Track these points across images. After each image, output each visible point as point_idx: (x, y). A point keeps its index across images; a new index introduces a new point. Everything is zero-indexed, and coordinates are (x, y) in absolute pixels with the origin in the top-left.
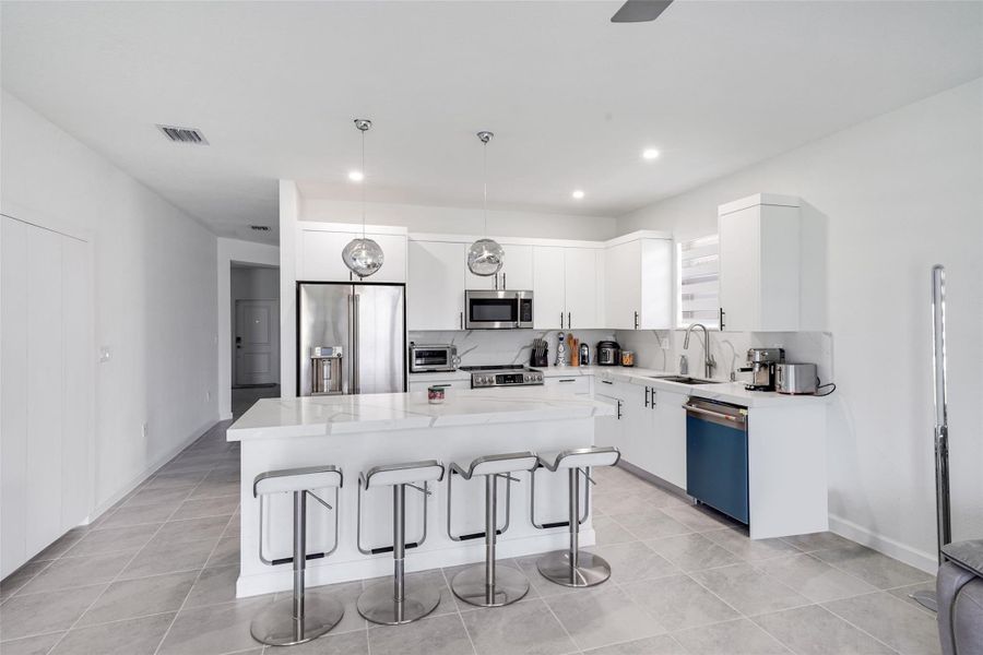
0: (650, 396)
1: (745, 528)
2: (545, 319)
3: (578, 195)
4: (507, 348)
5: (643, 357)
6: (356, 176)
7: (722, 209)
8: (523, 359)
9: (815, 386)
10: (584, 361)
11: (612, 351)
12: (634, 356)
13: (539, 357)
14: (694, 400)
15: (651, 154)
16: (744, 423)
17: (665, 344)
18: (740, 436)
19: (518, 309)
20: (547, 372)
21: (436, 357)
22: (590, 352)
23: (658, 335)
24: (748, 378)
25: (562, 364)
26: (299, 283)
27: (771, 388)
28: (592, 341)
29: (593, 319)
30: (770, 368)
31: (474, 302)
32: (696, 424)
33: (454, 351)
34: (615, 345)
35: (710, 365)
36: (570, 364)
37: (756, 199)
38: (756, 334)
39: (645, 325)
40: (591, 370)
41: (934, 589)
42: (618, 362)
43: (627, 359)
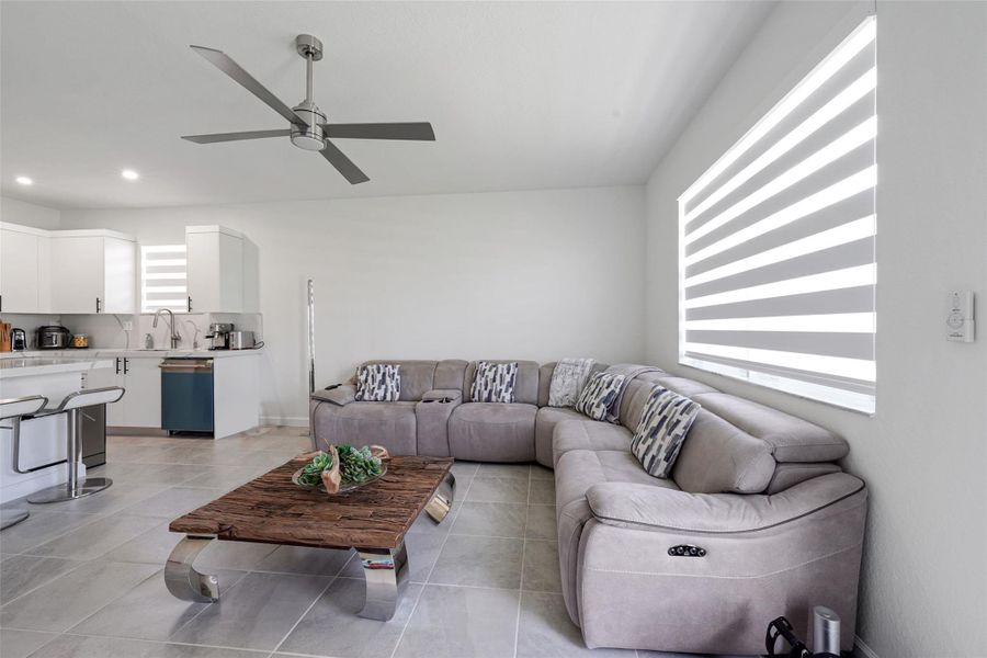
0: (122, 365)
1: (211, 435)
3: (24, 181)
5: (98, 338)
7: (189, 229)
9: (253, 344)
10: (19, 345)
11: (59, 337)
12: (90, 339)
15: (130, 175)
17: (129, 326)
18: (208, 378)
22: (29, 338)
23: (119, 319)
24: (211, 343)
27: (227, 347)
28: (30, 326)
30: (225, 337)
32: (169, 379)
34: (62, 329)
35: (176, 340)
36: (2, 350)
37: (215, 228)
38: (213, 314)
39: (108, 309)
40: (29, 353)
42: (68, 344)
43: (80, 341)
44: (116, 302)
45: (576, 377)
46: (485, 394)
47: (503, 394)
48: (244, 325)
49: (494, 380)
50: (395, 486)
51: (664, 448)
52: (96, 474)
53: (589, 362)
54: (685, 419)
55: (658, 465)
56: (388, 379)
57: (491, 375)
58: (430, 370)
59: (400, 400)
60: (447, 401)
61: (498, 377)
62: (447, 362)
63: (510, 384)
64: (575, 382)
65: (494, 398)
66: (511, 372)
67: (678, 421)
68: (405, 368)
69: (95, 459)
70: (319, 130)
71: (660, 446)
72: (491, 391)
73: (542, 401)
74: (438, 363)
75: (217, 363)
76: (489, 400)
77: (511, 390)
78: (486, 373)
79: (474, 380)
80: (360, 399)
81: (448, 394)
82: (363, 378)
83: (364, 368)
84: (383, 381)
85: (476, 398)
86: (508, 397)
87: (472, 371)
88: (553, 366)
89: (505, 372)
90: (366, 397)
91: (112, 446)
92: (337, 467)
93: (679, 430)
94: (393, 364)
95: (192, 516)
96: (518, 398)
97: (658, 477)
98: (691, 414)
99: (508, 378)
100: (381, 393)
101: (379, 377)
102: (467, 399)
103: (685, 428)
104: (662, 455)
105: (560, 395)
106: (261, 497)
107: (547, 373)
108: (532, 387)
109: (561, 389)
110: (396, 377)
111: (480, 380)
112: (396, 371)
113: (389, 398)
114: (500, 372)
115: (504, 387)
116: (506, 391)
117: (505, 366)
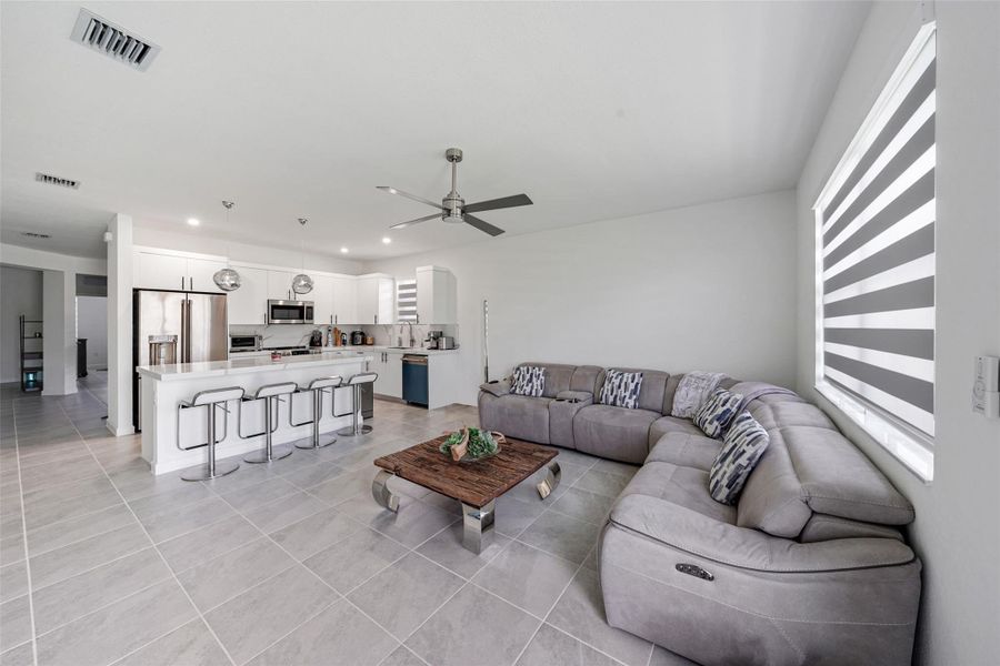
0: (385, 356)
1: (426, 407)
2: (321, 319)
3: (344, 250)
4: (297, 334)
5: (378, 339)
6: (194, 222)
7: (418, 269)
8: (306, 343)
9: (453, 346)
10: (344, 343)
11: (360, 337)
12: (373, 339)
13: (315, 342)
14: (406, 355)
15: (387, 240)
16: (426, 361)
17: (390, 332)
18: (425, 369)
19: (303, 313)
20: (323, 348)
21: (244, 342)
22: (347, 338)
23: (386, 327)
24: (428, 344)
25: (330, 344)
26: (136, 290)
27: (437, 348)
28: (348, 332)
29: (349, 319)
31: (274, 307)
32: (406, 366)
33: (261, 338)
34: (362, 333)
35: (412, 341)
36: (336, 345)
37: (431, 267)
38: (431, 325)
39: (381, 322)
40: (348, 347)
41: (476, 405)
42: (364, 342)
43: (369, 342)
44: (386, 317)
45: (700, 391)
46: (611, 399)
47: (627, 400)
48: (449, 333)
49: (619, 387)
50: (504, 464)
51: (727, 475)
52: (368, 423)
53: (718, 377)
54: (750, 451)
55: (720, 489)
56: (534, 379)
57: (617, 382)
58: (567, 373)
59: (543, 396)
60: (576, 402)
61: (623, 384)
62: (584, 367)
63: (634, 392)
64: (698, 396)
65: (618, 403)
66: (636, 381)
67: (744, 451)
68: (549, 370)
69: (368, 414)
70: (459, 211)
71: (725, 473)
72: (616, 396)
73: (666, 410)
74: (576, 368)
75: (430, 358)
76: (614, 404)
77: (634, 397)
78: (613, 380)
79: (603, 385)
80: (513, 393)
81: (578, 395)
82: (516, 376)
83: (518, 369)
84: (530, 380)
85: (604, 401)
86: (631, 403)
87: (601, 375)
88: (680, 377)
89: (630, 380)
90: (517, 391)
91: (377, 406)
92: (465, 443)
93: (743, 461)
94: (540, 366)
95: (386, 458)
96: (643, 405)
97: (720, 502)
98: (758, 446)
99: (632, 386)
100: (528, 389)
101: (528, 377)
102: (596, 402)
103: (749, 459)
104: (725, 482)
105: (680, 407)
106: (423, 454)
107: (671, 383)
108: (656, 397)
109: (685, 400)
110: (541, 377)
111: (608, 386)
112: (541, 373)
113: (534, 394)
114: (625, 380)
115: (628, 394)
116: (630, 398)
117: (631, 375)
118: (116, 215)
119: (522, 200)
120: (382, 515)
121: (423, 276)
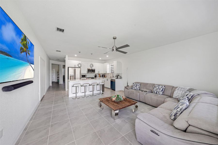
0: (107, 80)
1: (115, 90)
2: (96, 72)
3: (100, 59)
4: (92, 75)
6: (76, 55)
7: (114, 62)
8: (94, 77)
9: (121, 78)
11: (104, 76)
12: (106, 76)
13: (96, 76)
14: (111, 80)
15: (107, 56)
16: (115, 81)
17: (109, 75)
19: (93, 71)
20: (97, 78)
21: (84, 76)
22: (101, 76)
24: (116, 77)
25: (98, 77)
26: (68, 67)
27: (117, 78)
28: (102, 75)
29: (102, 72)
30: (117, 77)
31: (88, 70)
32: (111, 82)
33: (86, 75)
34: (104, 75)
35: (113, 77)
36: (99, 77)
37: (116, 61)
39: (107, 73)
40: (101, 78)
42: (104, 77)
43: (105, 77)
44: (108, 71)
45: (182, 92)
46: (156, 92)
47: (160, 92)
48: (120, 75)
49: (158, 89)
51: (174, 113)
52: (103, 92)
53: (188, 88)
54: (181, 107)
55: (172, 116)
56: (137, 86)
57: (157, 88)
58: (145, 85)
59: (139, 90)
60: (146, 92)
61: (159, 89)
62: (150, 84)
63: (162, 90)
65: (158, 93)
66: (163, 88)
67: (179, 107)
68: (141, 84)
69: (103, 91)
70: (115, 49)
72: (157, 91)
73: (171, 96)
74: (148, 84)
75: (116, 80)
76: (156, 93)
77: (162, 92)
78: (157, 87)
79: (154, 88)
80: (132, 89)
81: (147, 90)
82: (133, 85)
83: (134, 83)
84: (136, 86)
85: (154, 92)
86: (161, 93)
87: (153, 86)
88: (176, 88)
89: (161, 87)
90: (133, 88)
91: (105, 89)
92: (116, 98)
93: (179, 110)
94: (139, 83)
95: (101, 99)
96: (164, 94)
97: (172, 119)
98: (183, 106)
99: (161, 89)
100: (135, 88)
101: (136, 85)
102: (152, 92)
103: (181, 109)
107: (173, 88)
108: (168, 92)
109: (177, 94)
110: (139, 85)
111: (155, 89)
112: (139, 84)
113: (137, 89)
114: (160, 87)
115: (160, 91)
116: (161, 92)
117: (161, 86)
118: (66, 56)
119: (127, 46)
120: (100, 109)
121: (115, 63)
